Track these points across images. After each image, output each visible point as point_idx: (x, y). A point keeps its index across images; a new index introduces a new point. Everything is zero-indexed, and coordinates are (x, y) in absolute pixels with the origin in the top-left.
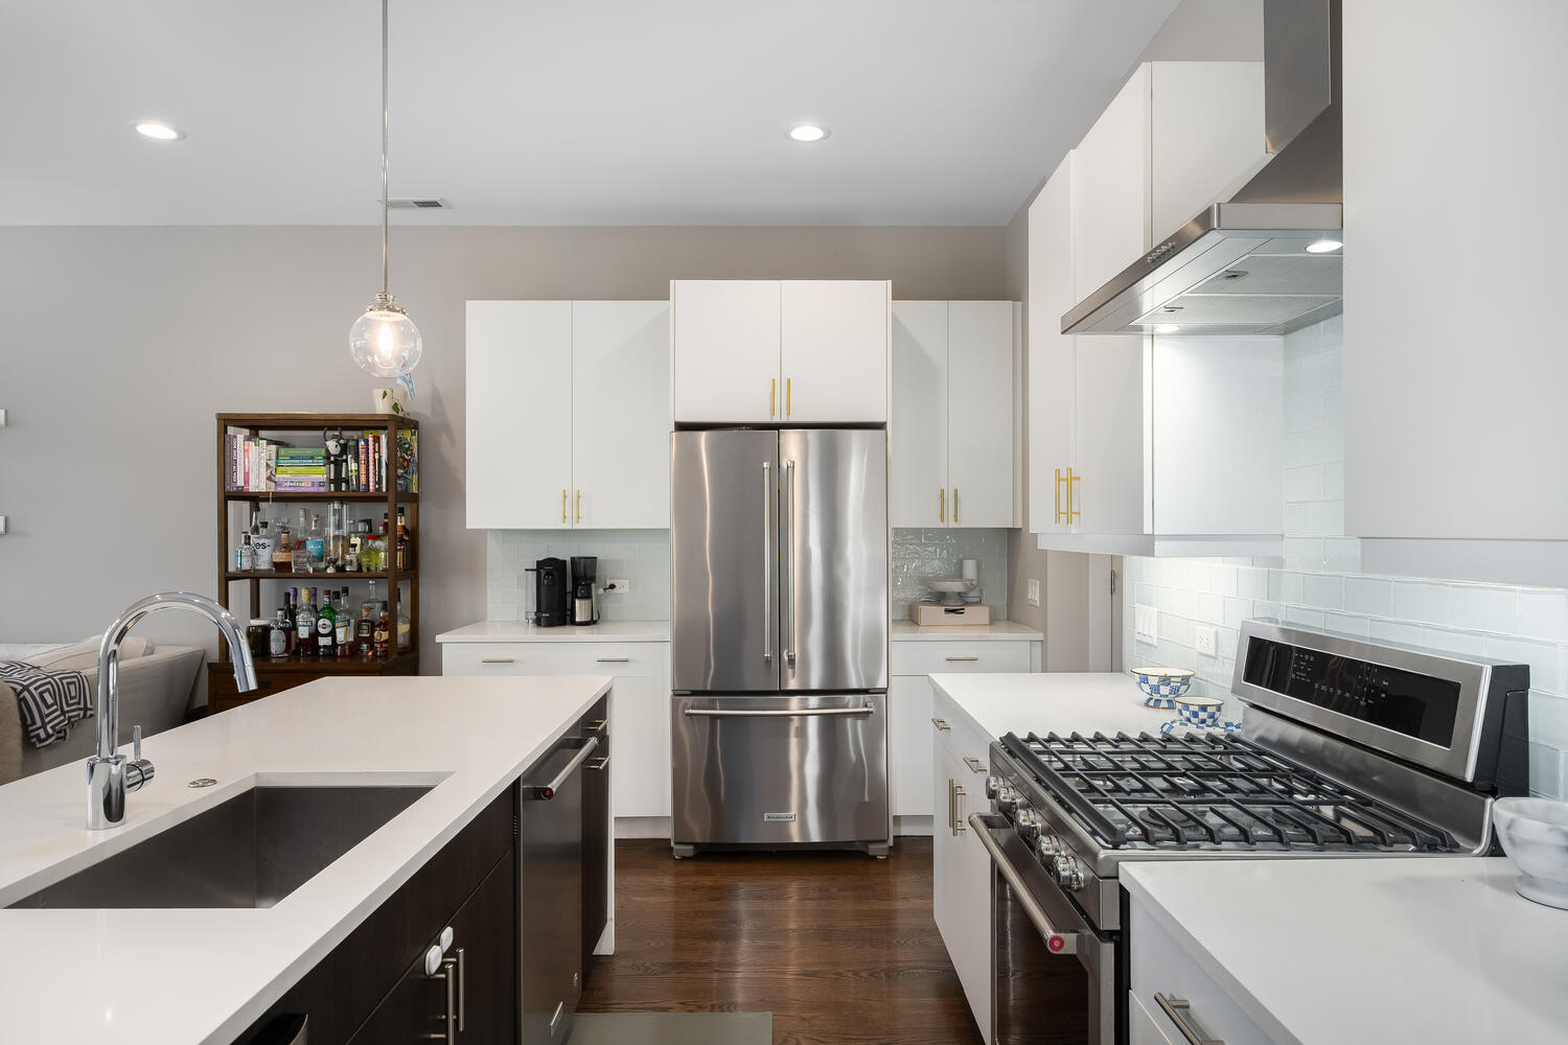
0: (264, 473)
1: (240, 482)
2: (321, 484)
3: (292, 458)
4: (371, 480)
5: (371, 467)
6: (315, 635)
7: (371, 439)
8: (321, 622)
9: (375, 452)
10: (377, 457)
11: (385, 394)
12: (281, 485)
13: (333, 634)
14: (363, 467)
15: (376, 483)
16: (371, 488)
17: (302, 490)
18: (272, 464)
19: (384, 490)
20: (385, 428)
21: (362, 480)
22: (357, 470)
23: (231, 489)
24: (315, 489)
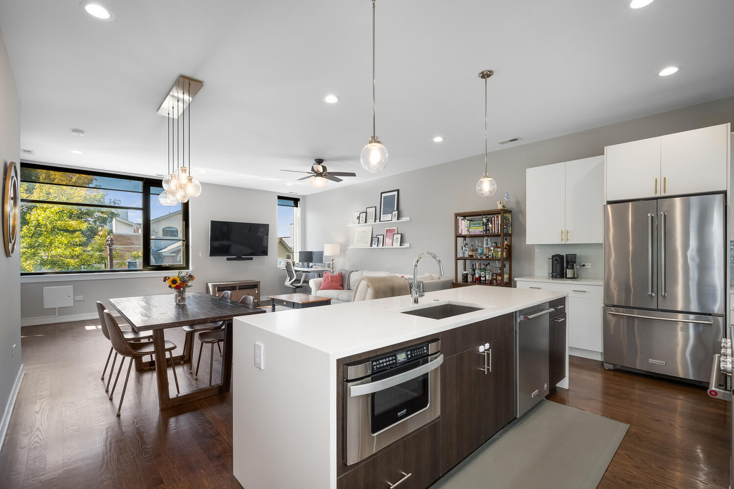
0: (466, 229)
1: (460, 232)
2: (481, 232)
3: (474, 224)
4: (496, 229)
5: (496, 226)
6: (480, 277)
7: (496, 217)
8: (482, 273)
9: (497, 221)
10: (498, 223)
11: (500, 203)
12: (471, 233)
13: (485, 277)
15: (498, 231)
16: (496, 232)
17: (477, 234)
18: (468, 226)
19: (500, 233)
20: (500, 213)
21: (493, 230)
22: (492, 227)
23: (458, 234)
24: (480, 233)
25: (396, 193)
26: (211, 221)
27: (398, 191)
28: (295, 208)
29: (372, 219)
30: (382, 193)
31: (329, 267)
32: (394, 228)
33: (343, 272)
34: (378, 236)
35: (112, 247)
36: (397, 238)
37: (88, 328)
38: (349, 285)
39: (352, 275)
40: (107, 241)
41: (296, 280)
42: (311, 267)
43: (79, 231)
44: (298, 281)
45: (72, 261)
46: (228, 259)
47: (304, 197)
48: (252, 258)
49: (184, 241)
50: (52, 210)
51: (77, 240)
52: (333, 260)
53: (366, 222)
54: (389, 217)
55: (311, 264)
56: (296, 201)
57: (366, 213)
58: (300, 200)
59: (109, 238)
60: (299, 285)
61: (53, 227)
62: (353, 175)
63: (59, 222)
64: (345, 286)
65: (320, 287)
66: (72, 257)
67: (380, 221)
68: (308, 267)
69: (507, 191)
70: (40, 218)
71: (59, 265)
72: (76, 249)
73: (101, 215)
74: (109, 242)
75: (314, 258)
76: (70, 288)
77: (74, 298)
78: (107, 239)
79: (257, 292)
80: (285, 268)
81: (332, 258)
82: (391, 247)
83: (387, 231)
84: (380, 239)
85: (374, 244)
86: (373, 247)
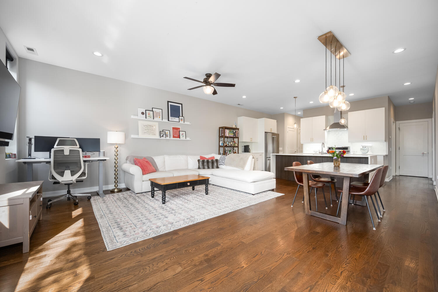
2: (233, 136)
29: (160, 117)
32: (179, 127)
34: (164, 131)
36: (183, 134)
48: (9, 143)
52: (117, 148)
53: (153, 119)
54: (177, 119)
57: (153, 111)
67: (168, 121)
82: (178, 139)
83: (173, 128)
84: (167, 133)
85: (163, 136)
86: (162, 138)
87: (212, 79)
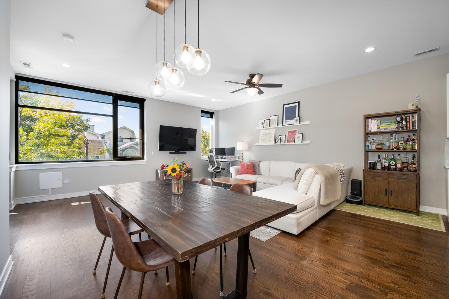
0: (376, 127)
1: (370, 130)
2: (394, 128)
3: (385, 123)
4: (411, 126)
5: (411, 123)
6: (390, 165)
7: (411, 116)
8: (391, 162)
9: (412, 119)
10: (413, 120)
11: (413, 104)
12: (381, 130)
13: (396, 165)
14: (408, 124)
15: (413, 127)
16: (411, 128)
17: (388, 130)
18: (379, 125)
19: (416, 128)
20: (416, 113)
21: (408, 126)
22: (407, 124)
23: (367, 131)
24: (392, 130)
25: (297, 104)
26: (160, 126)
27: (299, 102)
28: (211, 119)
29: (275, 124)
30: (284, 105)
31: (239, 158)
32: (295, 130)
33: (253, 162)
34: (280, 136)
35: (87, 145)
36: (299, 137)
37: (73, 204)
38: (259, 171)
39: (261, 164)
40: (85, 141)
41: (216, 168)
42: (224, 159)
43: (65, 136)
44: (218, 168)
45: (61, 155)
46: (170, 153)
47: (217, 111)
48: (186, 152)
49: (141, 139)
50: (49, 122)
51: (65, 141)
52: (243, 153)
53: (269, 127)
54: (291, 121)
55: (224, 157)
56: (211, 114)
57: (270, 120)
58: (215, 114)
59: (86, 140)
60: (218, 171)
61: (49, 133)
62: (280, 86)
63: (53, 130)
64: (257, 171)
65: (238, 172)
66: (61, 152)
67: (283, 125)
68: (222, 158)
69: (417, 95)
70: (41, 127)
71: (53, 157)
72: (64, 147)
73: (79, 128)
74: (86, 142)
75: (227, 152)
76: (60, 173)
77: (63, 181)
78: (85, 140)
79: (190, 176)
80: (208, 159)
81: (242, 152)
82: (293, 143)
83: (289, 132)
84: (283, 138)
85: (278, 142)
86: (277, 144)
87: (255, 80)
